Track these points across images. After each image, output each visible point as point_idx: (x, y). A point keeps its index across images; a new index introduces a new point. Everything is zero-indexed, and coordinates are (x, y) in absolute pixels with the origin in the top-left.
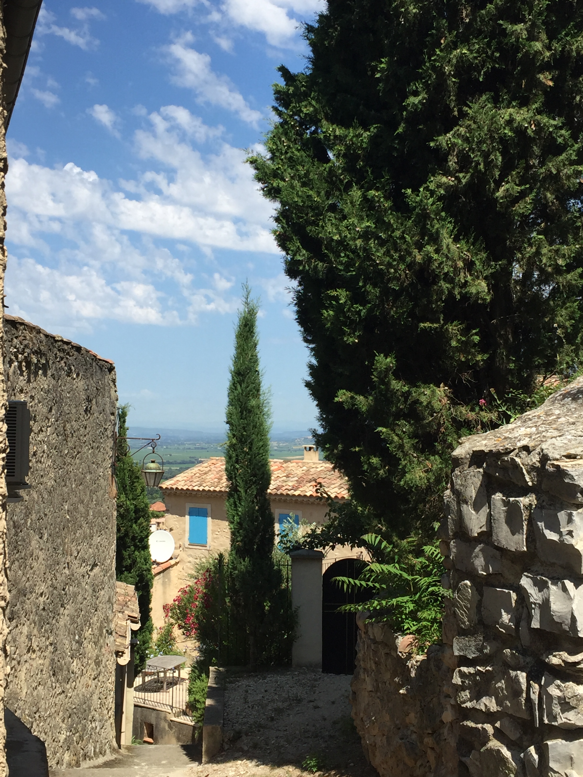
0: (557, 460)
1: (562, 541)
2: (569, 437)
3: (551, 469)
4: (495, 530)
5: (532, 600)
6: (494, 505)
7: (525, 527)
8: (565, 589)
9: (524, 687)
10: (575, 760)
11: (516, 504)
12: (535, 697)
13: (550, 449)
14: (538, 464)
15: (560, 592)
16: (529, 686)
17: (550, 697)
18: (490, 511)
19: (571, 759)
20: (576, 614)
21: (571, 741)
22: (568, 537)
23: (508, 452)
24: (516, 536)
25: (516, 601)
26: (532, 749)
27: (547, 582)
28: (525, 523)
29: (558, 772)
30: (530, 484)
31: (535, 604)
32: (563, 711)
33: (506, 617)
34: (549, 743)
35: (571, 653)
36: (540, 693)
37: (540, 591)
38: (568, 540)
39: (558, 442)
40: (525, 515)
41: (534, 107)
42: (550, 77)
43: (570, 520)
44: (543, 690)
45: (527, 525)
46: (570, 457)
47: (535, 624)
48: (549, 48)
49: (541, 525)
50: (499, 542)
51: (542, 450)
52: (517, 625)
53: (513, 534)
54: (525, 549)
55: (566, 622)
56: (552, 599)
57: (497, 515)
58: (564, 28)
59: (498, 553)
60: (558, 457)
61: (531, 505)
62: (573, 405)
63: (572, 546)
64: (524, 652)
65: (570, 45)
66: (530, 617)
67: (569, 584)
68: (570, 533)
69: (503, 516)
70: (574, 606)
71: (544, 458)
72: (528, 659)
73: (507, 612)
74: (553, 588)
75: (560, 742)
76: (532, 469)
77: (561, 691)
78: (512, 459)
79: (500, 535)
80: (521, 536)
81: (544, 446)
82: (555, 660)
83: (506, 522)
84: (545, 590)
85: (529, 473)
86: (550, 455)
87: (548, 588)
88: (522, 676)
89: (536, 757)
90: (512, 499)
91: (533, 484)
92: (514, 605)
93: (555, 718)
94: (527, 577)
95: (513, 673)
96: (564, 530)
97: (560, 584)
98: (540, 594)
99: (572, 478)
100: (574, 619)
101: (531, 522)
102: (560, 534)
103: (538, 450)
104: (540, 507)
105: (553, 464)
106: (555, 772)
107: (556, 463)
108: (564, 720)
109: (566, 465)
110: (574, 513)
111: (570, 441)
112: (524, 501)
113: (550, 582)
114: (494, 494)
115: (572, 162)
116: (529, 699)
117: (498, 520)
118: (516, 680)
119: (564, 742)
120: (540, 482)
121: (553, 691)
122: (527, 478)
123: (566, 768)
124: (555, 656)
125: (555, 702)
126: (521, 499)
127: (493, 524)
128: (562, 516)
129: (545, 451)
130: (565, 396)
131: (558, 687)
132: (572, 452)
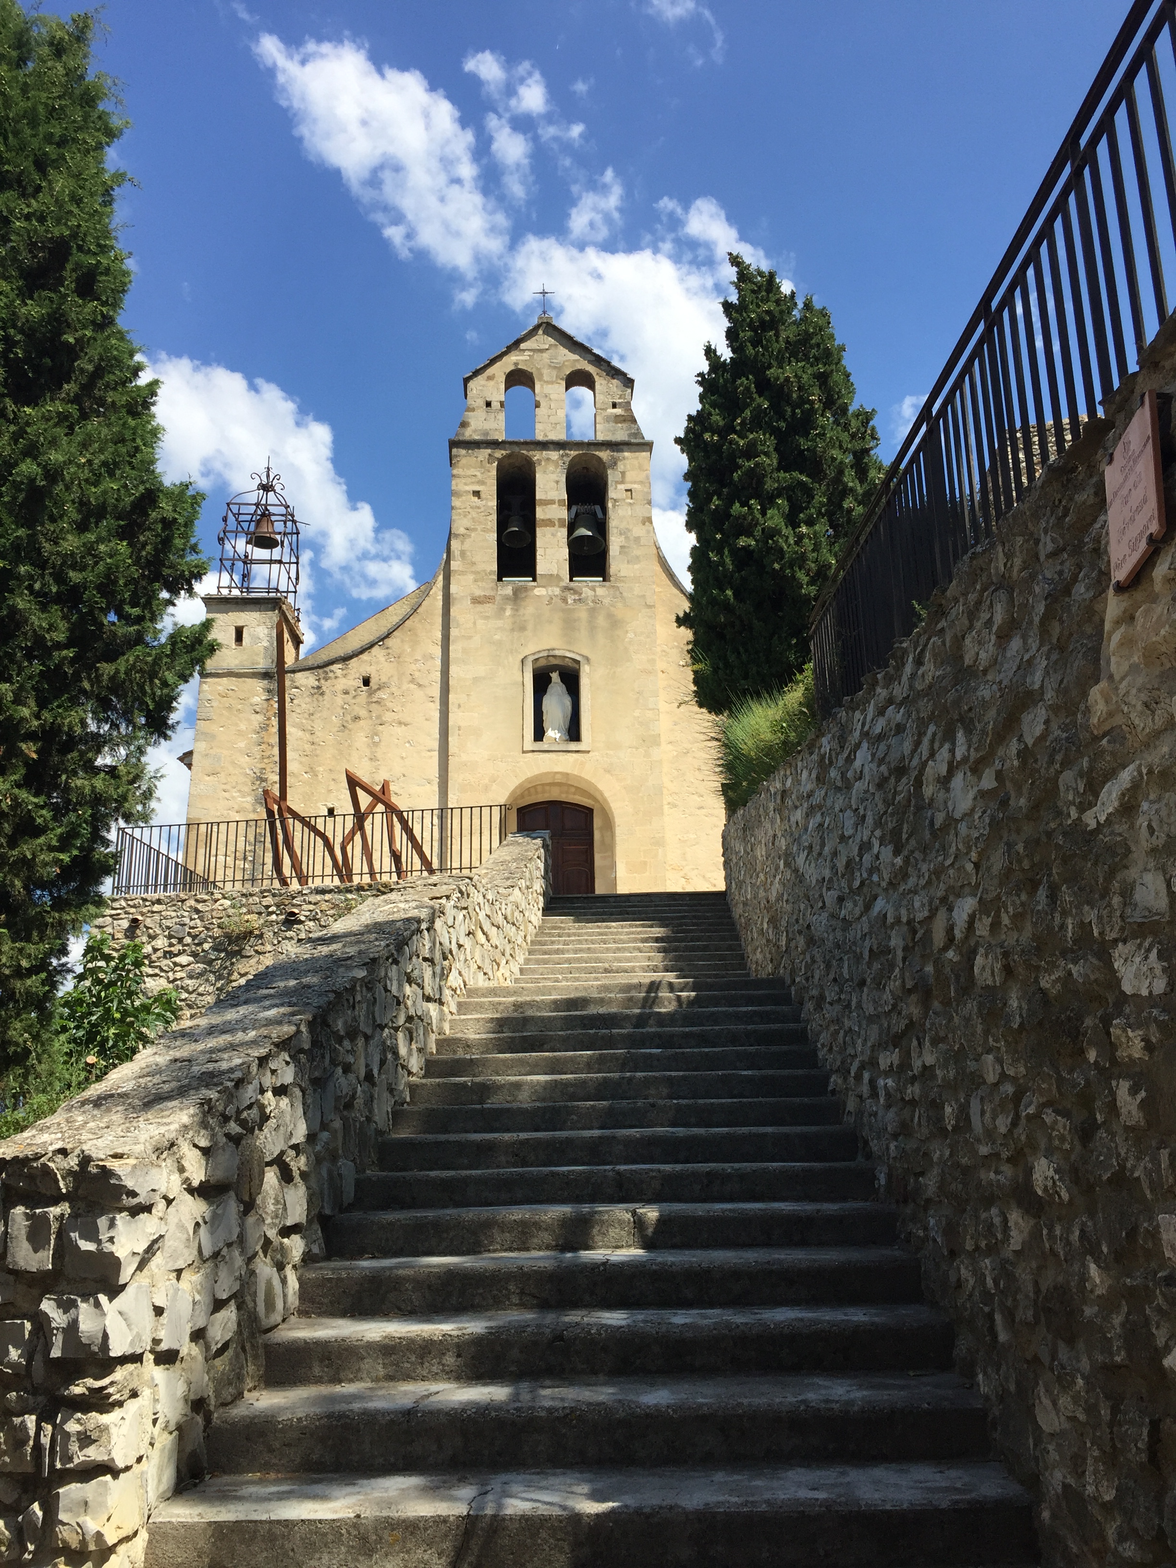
0: (102, 1160)
1: (100, 1251)
2: (110, 1138)
3: (95, 1171)
4: (11, 1250)
5: (54, 1325)
6: (13, 1220)
7: (52, 1242)
8: (97, 1305)
9: (32, 1433)
10: (90, 1504)
11: (45, 1216)
12: (46, 1441)
13: (93, 1149)
14: (76, 1168)
15: (92, 1309)
16: (39, 1429)
17: (67, 1435)
18: (6, 1228)
19: (86, 1503)
20: (108, 1331)
21: (87, 1482)
22: (108, 1245)
23: (37, 1157)
24: (40, 1254)
25: (30, 1332)
26: (36, 1506)
27: (76, 1300)
28: (53, 1237)
29: (68, 1524)
30: (64, 1191)
31: (57, 1329)
32: (81, 1448)
33: (14, 1354)
34: (61, 1491)
35: (97, 1378)
36: (53, 1435)
37: (65, 1313)
38: (108, 1247)
39: (100, 1143)
40: (54, 1227)
41: (12, 778)
42: (34, 749)
43: (112, 1225)
44: (58, 1429)
45: (55, 1239)
46: (117, 1156)
47: (56, 1353)
48: (38, 717)
49: (74, 1235)
50: (15, 1263)
51: (83, 1152)
52: (29, 1361)
53: (36, 1251)
54: (50, 1267)
55: (96, 1342)
56: (81, 1318)
57: (16, 1233)
58: (57, 697)
59: (12, 1278)
60: (103, 1157)
61: (62, 1215)
62: (96, 1112)
63: (112, 1253)
64: (35, 1391)
65: (62, 718)
66: (48, 1346)
67: (103, 1298)
68: (111, 1240)
69: (23, 1232)
70: (107, 1323)
71: (86, 1160)
72: (40, 1399)
73: (16, 1347)
74: (83, 1306)
75: (74, 1486)
76: (70, 1172)
77: (81, 1424)
78: (44, 1165)
79: (17, 1255)
80: (46, 1253)
81: (85, 1147)
82: (77, 1390)
83: (29, 1239)
84: (73, 1311)
85: (64, 1178)
86: (94, 1155)
87: (77, 1307)
88: (31, 1421)
89: (40, 1514)
90: (38, 1211)
91: (68, 1191)
92: (27, 1336)
93: (71, 1459)
94: (49, 1299)
95: (17, 1420)
96: (104, 1237)
97: (92, 1300)
98: (65, 1317)
99: (119, 1178)
100: (105, 1336)
101: (61, 1234)
102: (99, 1242)
103: (77, 1151)
104: (74, 1215)
105: (97, 1166)
106: (64, 1524)
107: (101, 1163)
108: (82, 1458)
109: (113, 1165)
110: (118, 1217)
111: (112, 1142)
112: (54, 1211)
113: (79, 1300)
114: (14, 1208)
115: (51, 849)
116: (38, 1446)
117: (16, 1237)
118: (23, 1426)
119: (79, 1485)
120: (76, 1188)
121: (72, 1427)
122: (62, 1184)
123: (79, 1516)
124: (78, 1385)
125: (72, 1439)
126: (52, 1209)
127: (9, 1244)
128: (102, 1222)
129: (86, 1153)
130: (83, 1103)
131: (78, 1421)
132: (120, 1151)
